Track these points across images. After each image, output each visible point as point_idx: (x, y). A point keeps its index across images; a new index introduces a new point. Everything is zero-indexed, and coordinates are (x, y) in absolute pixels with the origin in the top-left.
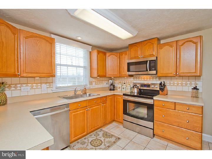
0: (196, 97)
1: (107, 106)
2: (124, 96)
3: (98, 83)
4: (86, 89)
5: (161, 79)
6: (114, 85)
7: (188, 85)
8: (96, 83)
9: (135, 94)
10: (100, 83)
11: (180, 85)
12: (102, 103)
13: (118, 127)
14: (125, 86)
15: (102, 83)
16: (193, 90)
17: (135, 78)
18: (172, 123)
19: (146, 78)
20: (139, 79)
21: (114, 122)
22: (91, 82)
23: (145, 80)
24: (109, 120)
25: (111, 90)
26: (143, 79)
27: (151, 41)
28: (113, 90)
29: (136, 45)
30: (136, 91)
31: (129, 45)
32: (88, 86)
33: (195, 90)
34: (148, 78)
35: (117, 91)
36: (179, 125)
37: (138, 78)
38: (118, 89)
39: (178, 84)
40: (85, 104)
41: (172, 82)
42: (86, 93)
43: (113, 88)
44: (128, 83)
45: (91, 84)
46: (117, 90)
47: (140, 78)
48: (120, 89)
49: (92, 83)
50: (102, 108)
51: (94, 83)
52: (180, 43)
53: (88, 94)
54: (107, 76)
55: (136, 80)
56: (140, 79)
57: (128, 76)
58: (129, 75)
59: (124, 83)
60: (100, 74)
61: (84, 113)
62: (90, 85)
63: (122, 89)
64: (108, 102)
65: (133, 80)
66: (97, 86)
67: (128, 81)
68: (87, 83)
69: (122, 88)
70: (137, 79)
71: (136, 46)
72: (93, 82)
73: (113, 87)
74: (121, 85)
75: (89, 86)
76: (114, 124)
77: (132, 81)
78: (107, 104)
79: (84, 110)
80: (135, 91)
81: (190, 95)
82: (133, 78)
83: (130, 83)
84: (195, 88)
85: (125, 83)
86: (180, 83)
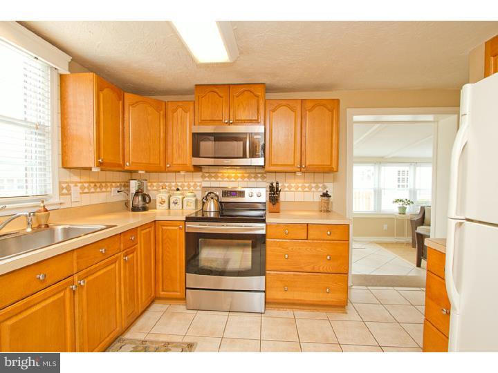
0: (327, 211)
1: (137, 260)
2: (189, 225)
3: (92, 190)
4: (47, 211)
5: (266, 177)
6: (148, 196)
7: (313, 189)
8: (83, 188)
9: (210, 215)
10: (98, 190)
11: (300, 189)
12: (121, 254)
13: (173, 314)
14: (181, 197)
15: (104, 190)
16: (324, 198)
17: (207, 175)
18: (301, 268)
19: (233, 175)
20: (216, 177)
21: (157, 301)
22: (64, 185)
23: (233, 179)
24: (144, 299)
25: (135, 209)
26: (228, 177)
27: (252, 89)
28: (144, 209)
29: (216, 90)
30: (212, 207)
31: (196, 85)
32: (51, 201)
33: (326, 198)
34: (239, 175)
35: (155, 210)
36: (314, 268)
37: (213, 175)
38: (158, 204)
39: (297, 188)
40: (62, 269)
41: (286, 185)
42: (47, 226)
43: (143, 202)
44: (186, 188)
45: (65, 191)
46: (156, 208)
47: (220, 175)
48: (166, 205)
49: (68, 188)
50: (125, 267)
51: (75, 190)
52: (308, 105)
53: (59, 229)
54: (126, 168)
55: (210, 181)
56: (218, 177)
57: (192, 169)
58: (195, 166)
59: (174, 188)
60: (105, 157)
61: (60, 304)
62: (61, 194)
63: (172, 205)
64: (141, 246)
65: (201, 180)
66: (87, 200)
67: (186, 184)
68: (50, 187)
69: (171, 202)
70: (212, 177)
71: (215, 92)
72: (72, 185)
73: (144, 200)
74: (167, 195)
75: (56, 200)
76: (158, 307)
77: (199, 182)
78: (137, 254)
79: (60, 292)
80: (210, 209)
81: (317, 208)
82: (200, 174)
83: (192, 188)
84: (326, 195)
85: (180, 188)
86: (300, 185)
